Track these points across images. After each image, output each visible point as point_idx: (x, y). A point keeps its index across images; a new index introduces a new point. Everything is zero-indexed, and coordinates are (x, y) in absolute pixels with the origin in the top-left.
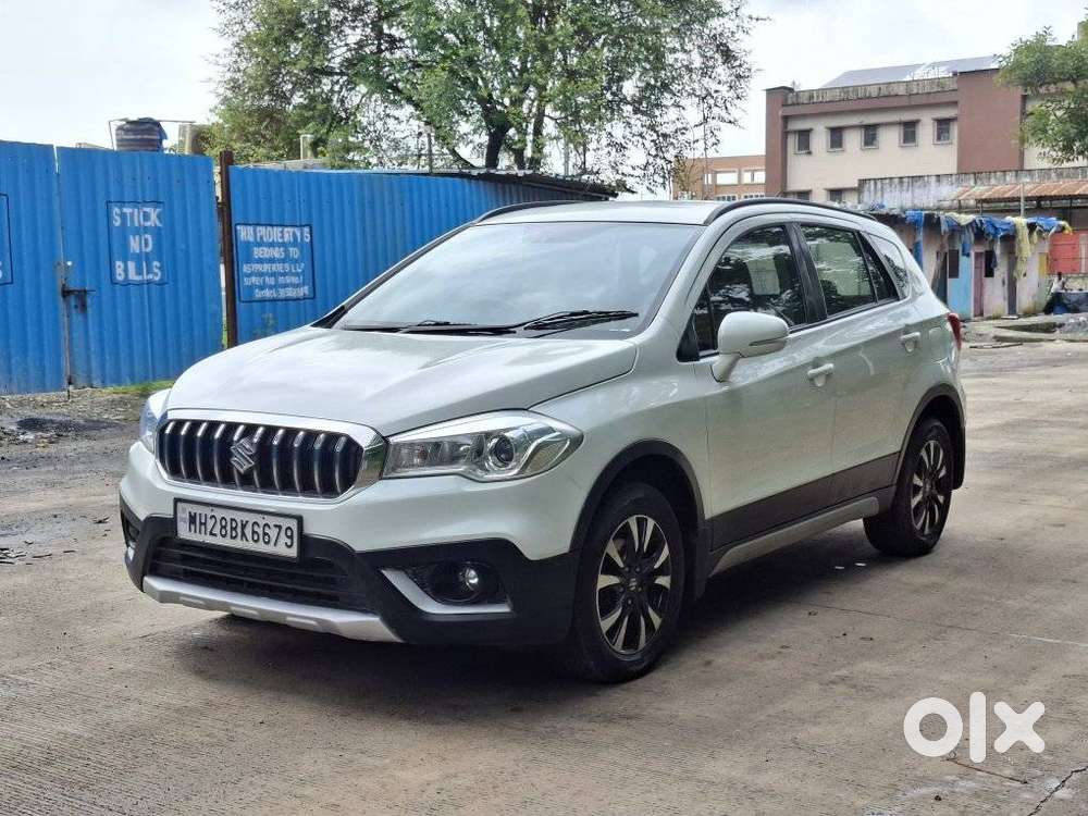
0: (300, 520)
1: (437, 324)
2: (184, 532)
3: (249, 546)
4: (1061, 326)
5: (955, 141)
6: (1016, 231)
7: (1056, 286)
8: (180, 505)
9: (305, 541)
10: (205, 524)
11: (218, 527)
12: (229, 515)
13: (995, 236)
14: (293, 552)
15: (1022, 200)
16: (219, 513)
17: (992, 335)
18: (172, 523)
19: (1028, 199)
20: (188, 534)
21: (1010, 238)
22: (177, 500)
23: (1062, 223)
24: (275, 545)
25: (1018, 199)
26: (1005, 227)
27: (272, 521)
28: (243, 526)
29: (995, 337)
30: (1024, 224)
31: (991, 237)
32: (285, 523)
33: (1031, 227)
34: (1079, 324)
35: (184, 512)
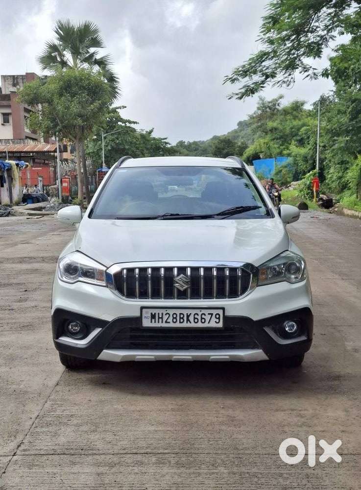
0: (223, 309)
1: (172, 215)
2: (147, 323)
3: (192, 325)
4: (44, 208)
5: (12, 124)
6: (11, 167)
7: (25, 191)
8: (144, 310)
9: (227, 319)
10: (162, 318)
11: (171, 318)
12: (178, 312)
13: (4, 168)
14: (220, 325)
15: (7, 153)
16: (171, 312)
17: (26, 213)
18: (139, 319)
19: (9, 152)
20: (151, 324)
21: (10, 170)
22: (142, 308)
23: (27, 163)
24: (209, 323)
25: (5, 152)
26: (8, 165)
27: (206, 312)
28: (188, 316)
29: (28, 214)
30: (15, 164)
31: (3, 170)
32: (215, 312)
33: (17, 165)
34: (52, 207)
35: (147, 313)
